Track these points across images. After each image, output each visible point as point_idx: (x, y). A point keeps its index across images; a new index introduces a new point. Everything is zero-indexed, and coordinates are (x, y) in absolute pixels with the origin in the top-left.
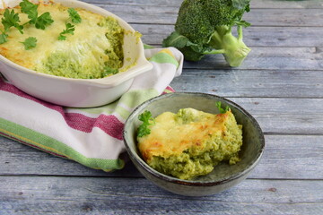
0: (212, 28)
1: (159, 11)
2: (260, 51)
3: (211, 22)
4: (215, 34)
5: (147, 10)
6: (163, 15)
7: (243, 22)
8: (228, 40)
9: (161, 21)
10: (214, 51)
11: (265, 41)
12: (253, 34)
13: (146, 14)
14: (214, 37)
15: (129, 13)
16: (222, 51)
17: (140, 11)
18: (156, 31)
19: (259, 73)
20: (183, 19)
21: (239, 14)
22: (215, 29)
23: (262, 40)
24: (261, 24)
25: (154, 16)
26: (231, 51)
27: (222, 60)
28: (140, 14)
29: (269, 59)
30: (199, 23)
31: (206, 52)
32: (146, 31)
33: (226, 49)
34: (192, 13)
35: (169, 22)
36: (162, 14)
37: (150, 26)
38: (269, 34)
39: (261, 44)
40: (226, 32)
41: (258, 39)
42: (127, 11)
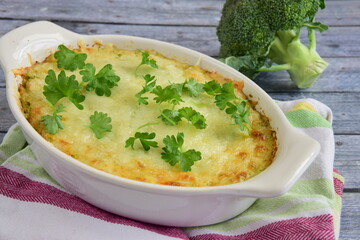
0: (273, 34)
1: (191, 6)
2: (340, 64)
3: (270, 25)
4: (276, 42)
5: (175, 5)
6: (198, 12)
7: (316, 24)
8: (295, 50)
9: (195, 21)
10: (275, 67)
11: (347, 48)
12: (328, 38)
13: (173, 11)
14: (274, 46)
15: (148, 11)
16: (286, 67)
17: (165, 6)
18: (188, 36)
19: (340, 97)
20: (231, 21)
21: (311, 13)
22: (277, 35)
23: (342, 47)
24: (340, 23)
25: (185, 14)
26: (299, 66)
27: (286, 79)
28: (165, 11)
29: (353, 76)
30: (254, 28)
31: (263, 68)
32: (175, 37)
33: (291, 63)
34: (243, 13)
35: (207, 22)
36: (196, 10)
37: (180, 29)
38: (352, 38)
39: (341, 53)
40: (293, 38)
41: (336, 46)
42: (145, 6)
